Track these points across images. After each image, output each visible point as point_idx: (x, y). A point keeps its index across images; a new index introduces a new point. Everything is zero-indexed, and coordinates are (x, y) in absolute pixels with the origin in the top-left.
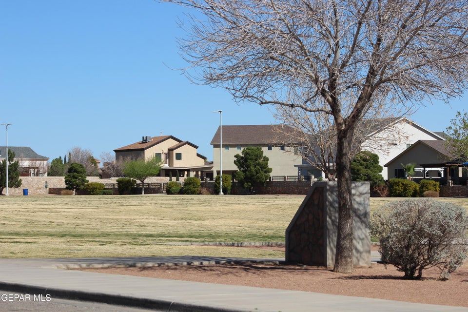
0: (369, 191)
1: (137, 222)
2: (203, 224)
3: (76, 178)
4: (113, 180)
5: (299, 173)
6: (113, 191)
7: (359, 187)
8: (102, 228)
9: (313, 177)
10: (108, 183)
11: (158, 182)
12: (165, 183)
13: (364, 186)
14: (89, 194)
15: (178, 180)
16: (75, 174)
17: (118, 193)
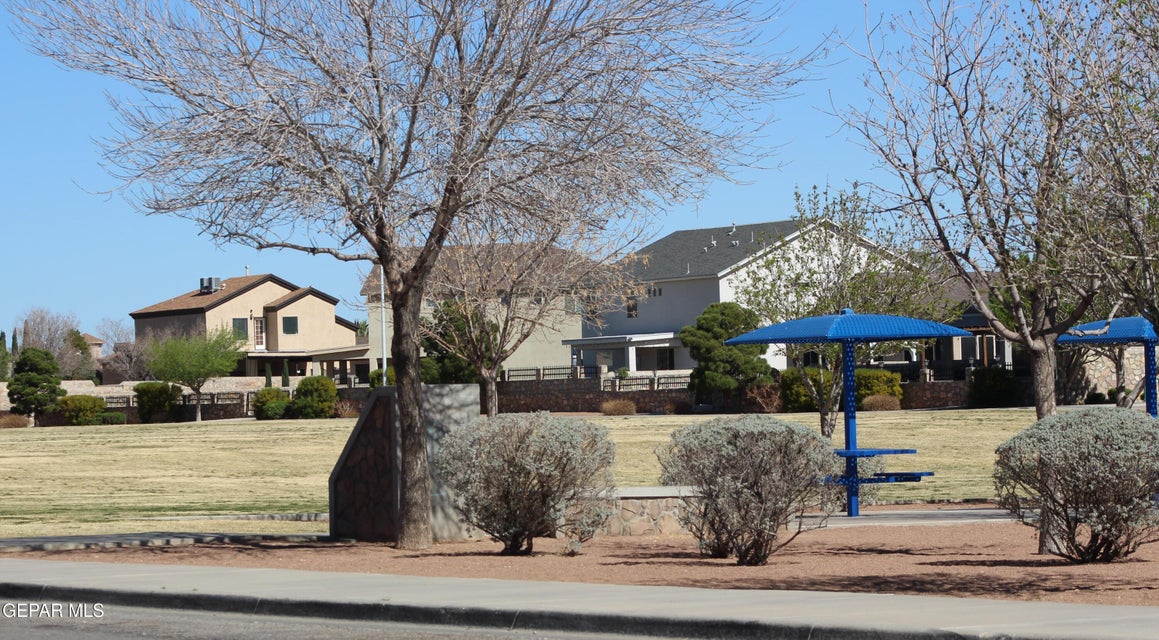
0: (479, 400)
1: (147, 484)
2: (300, 484)
3: (36, 385)
4: (127, 389)
5: (573, 359)
6: (125, 416)
7: (458, 391)
8: (61, 499)
9: (605, 369)
10: (115, 395)
11: (239, 390)
12: (252, 393)
13: (468, 390)
14: (68, 422)
15: (285, 383)
16: (33, 374)
17: (138, 419)
